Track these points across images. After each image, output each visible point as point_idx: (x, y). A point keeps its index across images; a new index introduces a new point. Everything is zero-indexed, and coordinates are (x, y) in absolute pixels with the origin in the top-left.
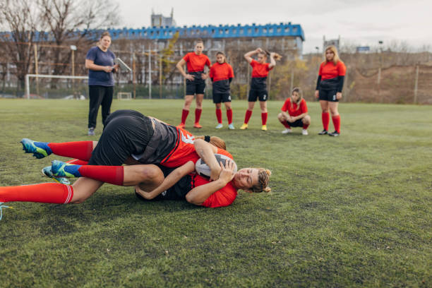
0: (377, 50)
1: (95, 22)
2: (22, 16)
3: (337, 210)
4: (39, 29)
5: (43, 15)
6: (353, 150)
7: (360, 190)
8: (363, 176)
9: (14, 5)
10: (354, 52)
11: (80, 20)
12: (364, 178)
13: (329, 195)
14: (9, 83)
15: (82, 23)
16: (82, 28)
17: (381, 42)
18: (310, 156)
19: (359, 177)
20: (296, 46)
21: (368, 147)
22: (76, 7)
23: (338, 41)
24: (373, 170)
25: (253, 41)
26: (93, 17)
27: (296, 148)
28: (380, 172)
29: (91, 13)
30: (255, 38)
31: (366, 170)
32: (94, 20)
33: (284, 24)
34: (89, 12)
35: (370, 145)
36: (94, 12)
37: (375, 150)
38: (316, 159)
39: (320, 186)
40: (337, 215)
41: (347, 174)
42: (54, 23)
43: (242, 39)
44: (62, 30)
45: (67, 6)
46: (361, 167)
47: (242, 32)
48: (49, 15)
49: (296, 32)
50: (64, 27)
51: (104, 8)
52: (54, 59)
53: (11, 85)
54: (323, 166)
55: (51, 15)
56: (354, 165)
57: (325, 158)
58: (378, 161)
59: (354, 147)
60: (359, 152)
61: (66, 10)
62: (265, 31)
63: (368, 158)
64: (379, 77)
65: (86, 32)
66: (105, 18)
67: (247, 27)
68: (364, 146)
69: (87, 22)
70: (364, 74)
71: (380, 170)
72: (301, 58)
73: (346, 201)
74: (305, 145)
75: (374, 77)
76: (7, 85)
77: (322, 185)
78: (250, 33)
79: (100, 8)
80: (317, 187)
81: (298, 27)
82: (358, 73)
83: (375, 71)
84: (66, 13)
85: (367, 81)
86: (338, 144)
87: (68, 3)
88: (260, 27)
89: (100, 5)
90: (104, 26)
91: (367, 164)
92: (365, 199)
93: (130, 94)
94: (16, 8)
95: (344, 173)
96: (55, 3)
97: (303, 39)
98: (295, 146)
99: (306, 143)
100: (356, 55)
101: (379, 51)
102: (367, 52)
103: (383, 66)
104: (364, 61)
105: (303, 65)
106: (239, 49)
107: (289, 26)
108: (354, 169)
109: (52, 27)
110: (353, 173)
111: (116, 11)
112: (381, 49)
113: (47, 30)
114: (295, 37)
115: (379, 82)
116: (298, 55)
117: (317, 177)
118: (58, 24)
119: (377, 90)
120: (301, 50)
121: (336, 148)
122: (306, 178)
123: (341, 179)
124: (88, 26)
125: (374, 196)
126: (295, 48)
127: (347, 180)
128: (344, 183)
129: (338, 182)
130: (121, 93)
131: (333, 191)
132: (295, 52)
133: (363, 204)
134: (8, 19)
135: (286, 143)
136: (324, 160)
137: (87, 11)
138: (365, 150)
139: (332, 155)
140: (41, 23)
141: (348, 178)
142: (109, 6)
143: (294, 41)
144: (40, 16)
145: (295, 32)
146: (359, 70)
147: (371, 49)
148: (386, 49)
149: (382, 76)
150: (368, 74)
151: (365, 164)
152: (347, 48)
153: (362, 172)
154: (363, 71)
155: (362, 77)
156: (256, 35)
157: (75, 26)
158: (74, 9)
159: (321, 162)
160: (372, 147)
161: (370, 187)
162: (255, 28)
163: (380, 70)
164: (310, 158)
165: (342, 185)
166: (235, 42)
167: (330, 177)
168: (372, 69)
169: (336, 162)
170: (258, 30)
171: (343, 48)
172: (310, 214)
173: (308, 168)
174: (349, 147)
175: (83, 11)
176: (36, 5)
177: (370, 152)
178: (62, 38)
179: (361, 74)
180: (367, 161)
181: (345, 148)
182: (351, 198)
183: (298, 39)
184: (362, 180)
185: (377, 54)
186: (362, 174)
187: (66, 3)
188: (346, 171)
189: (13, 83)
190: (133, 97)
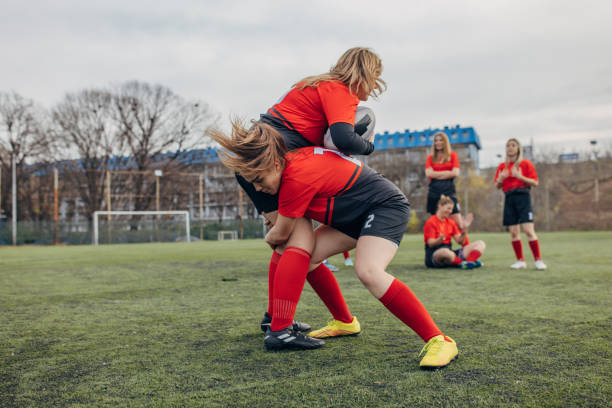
0: (589, 156)
1: (189, 139)
2: (94, 137)
3: (519, 383)
4: (116, 152)
5: (121, 133)
6: (558, 288)
7: (568, 346)
8: (574, 324)
9: (84, 123)
10: (555, 161)
11: (170, 138)
12: (576, 327)
13: (506, 355)
14: (77, 227)
15: (172, 141)
16: (174, 148)
17: (593, 143)
18: (481, 297)
19: (567, 325)
20: (469, 156)
21: (583, 282)
22: (165, 121)
23: (531, 148)
24: (592, 314)
25: (407, 153)
26: (187, 133)
27: (459, 288)
28: (605, 318)
29: (184, 127)
30: (410, 149)
31: (581, 315)
32: (188, 136)
33: (450, 128)
34: (181, 127)
35: (586, 280)
36: (189, 126)
37: (596, 286)
38: (493, 302)
39: (489, 342)
40: (518, 394)
41: (544, 321)
42: (136, 143)
43: (390, 152)
44: (147, 151)
45: (153, 120)
46: (570, 311)
47: (391, 142)
48: (129, 133)
49: (468, 138)
50: (149, 147)
51: (201, 120)
52: (135, 190)
53: (80, 229)
54: (502, 311)
55: (133, 133)
56: (559, 308)
57: (507, 299)
58: (602, 302)
59: (559, 282)
60: (568, 289)
61: (152, 126)
62: (423, 139)
63: (585, 298)
64: (597, 193)
65: (178, 153)
66: (202, 134)
67: (398, 136)
68: (577, 280)
69: (179, 140)
70: (573, 188)
71: (605, 315)
72: (477, 173)
73: (538, 366)
74: (476, 283)
75: (589, 193)
76: (74, 230)
77: (495, 340)
78: (402, 142)
79: (197, 120)
80: (483, 343)
81: (470, 131)
82: (563, 189)
83: (589, 184)
84: (150, 130)
85: (578, 199)
86: (533, 279)
87: (155, 117)
88: (417, 135)
89: (196, 116)
90: (202, 143)
91: (581, 307)
92: (578, 363)
93: (236, 233)
94: (86, 128)
95: (539, 320)
96: (137, 118)
97: (478, 148)
98: (458, 284)
99: (478, 281)
100: (559, 165)
101: (593, 158)
102: (574, 161)
103: (602, 177)
104: (571, 171)
105: (481, 183)
106: (387, 164)
107: (457, 130)
108: (558, 314)
109: (133, 149)
110: (556, 319)
111: (218, 123)
112: (596, 153)
113: (127, 153)
114: (466, 145)
115: (597, 199)
116: (474, 169)
117: (489, 327)
118: (141, 144)
119: (596, 211)
120: (478, 162)
121: (528, 285)
122: (468, 329)
123: (533, 330)
124: (181, 145)
125: (595, 356)
126: (467, 160)
127: (544, 331)
128: (537, 335)
129: (526, 335)
130: (223, 233)
131: (514, 348)
132: (469, 165)
133: (573, 372)
134: (76, 141)
135: (444, 281)
136: (505, 303)
137: (178, 126)
138: (579, 286)
139: (521, 295)
140: (118, 144)
141: (545, 328)
142: (208, 117)
143: (466, 151)
144: (117, 135)
145: (466, 137)
146: (565, 184)
147: (580, 156)
148: (602, 154)
149: (600, 191)
150: (580, 189)
151: (578, 307)
152: (544, 156)
153: (572, 317)
154: (571, 186)
155: (571, 195)
156: (411, 144)
157: (164, 145)
158: (161, 124)
159: (499, 306)
160: (591, 282)
161: (588, 342)
162: (409, 135)
163: (596, 182)
164: (482, 301)
165: (532, 339)
166: (382, 156)
167: (511, 327)
168: (585, 182)
169: (527, 304)
170: (413, 139)
171: (538, 156)
172: (461, 393)
173: (475, 315)
174: (551, 283)
175: (174, 125)
176: (113, 121)
177: (588, 289)
178: (146, 163)
179: (569, 190)
180: (583, 302)
181: (545, 284)
182: (550, 360)
183: (472, 147)
184: (572, 331)
185: (590, 162)
186: (573, 320)
187: (152, 117)
188: (543, 317)
189: (82, 226)
190: (239, 237)
